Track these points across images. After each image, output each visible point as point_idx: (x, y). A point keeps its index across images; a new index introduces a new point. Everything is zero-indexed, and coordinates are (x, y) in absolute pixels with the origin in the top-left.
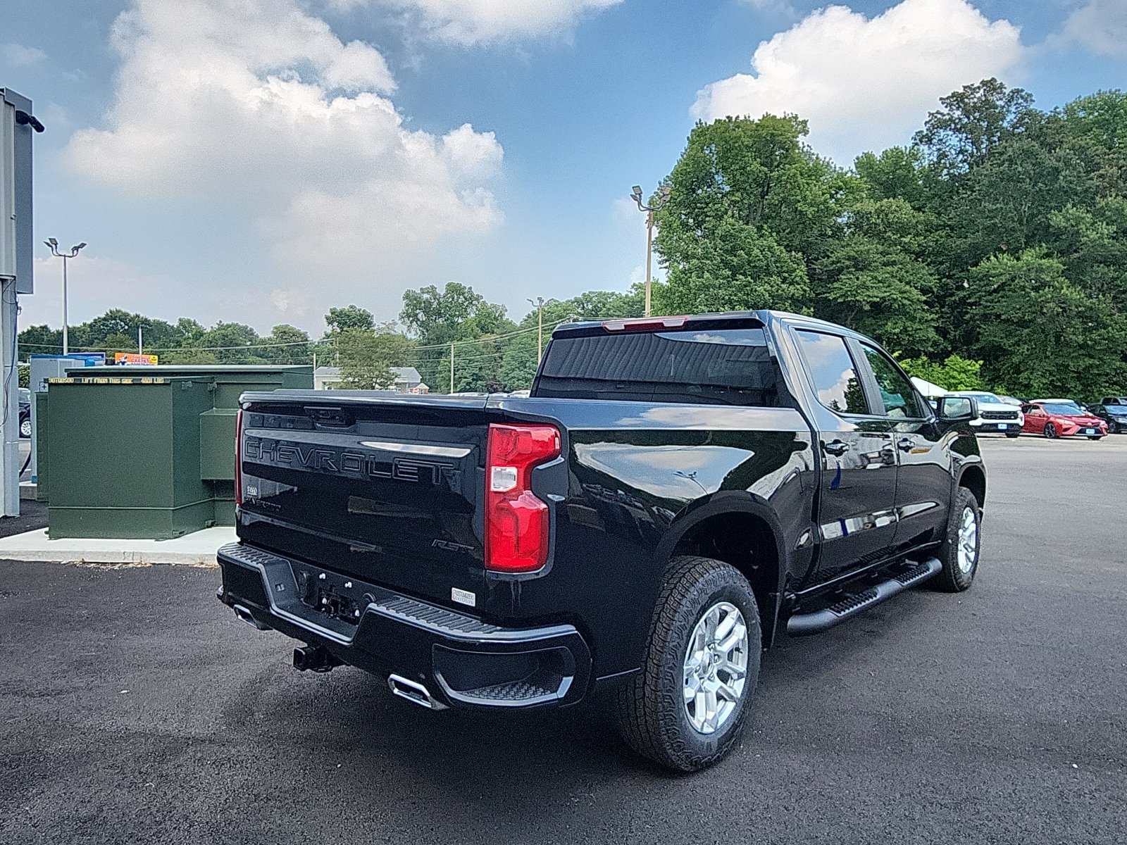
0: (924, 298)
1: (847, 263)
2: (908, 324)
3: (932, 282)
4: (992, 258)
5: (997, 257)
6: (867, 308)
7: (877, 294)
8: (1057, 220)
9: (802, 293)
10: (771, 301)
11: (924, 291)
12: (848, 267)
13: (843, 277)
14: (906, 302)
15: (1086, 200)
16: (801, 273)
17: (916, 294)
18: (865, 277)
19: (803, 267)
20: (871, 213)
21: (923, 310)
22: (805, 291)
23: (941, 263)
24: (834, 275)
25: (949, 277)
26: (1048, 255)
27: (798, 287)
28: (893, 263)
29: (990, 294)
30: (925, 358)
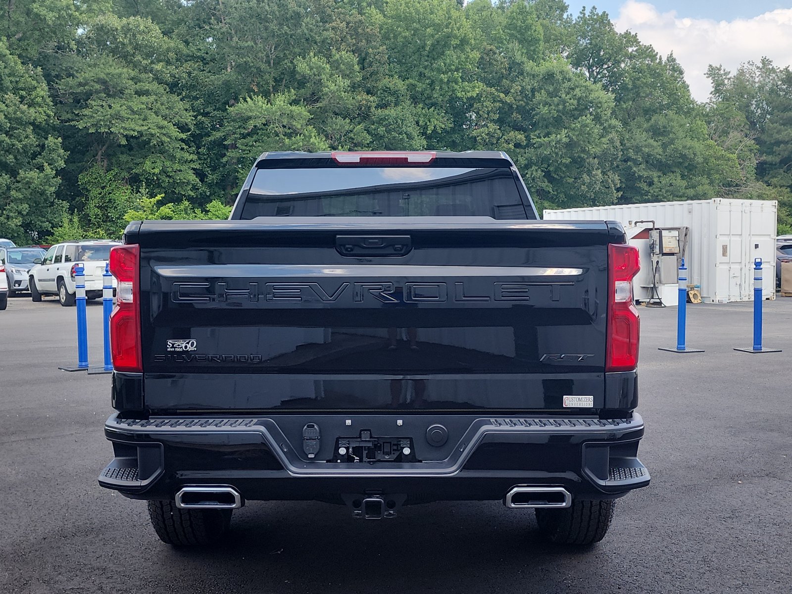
0: (184, 136)
1: (97, 86)
2: (168, 163)
3: (188, 118)
4: (248, 99)
5: (251, 98)
6: (124, 142)
7: (135, 127)
8: (302, 66)
9: (46, 118)
10: (9, 125)
11: (183, 128)
12: (97, 92)
13: (93, 103)
14: (166, 139)
15: (325, 50)
16: (42, 93)
17: (175, 132)
18: (118, 105)
19: (44, 85)
20: (117, 29)
21: (182, 149)
22: (49, 116)
23: (196, 98)
24: (80, 100)
25: (206, 115)
26: (295, 102)
27: (40, 109)
28: (147, 93)
29: (244, 136)
30: (187, 203)
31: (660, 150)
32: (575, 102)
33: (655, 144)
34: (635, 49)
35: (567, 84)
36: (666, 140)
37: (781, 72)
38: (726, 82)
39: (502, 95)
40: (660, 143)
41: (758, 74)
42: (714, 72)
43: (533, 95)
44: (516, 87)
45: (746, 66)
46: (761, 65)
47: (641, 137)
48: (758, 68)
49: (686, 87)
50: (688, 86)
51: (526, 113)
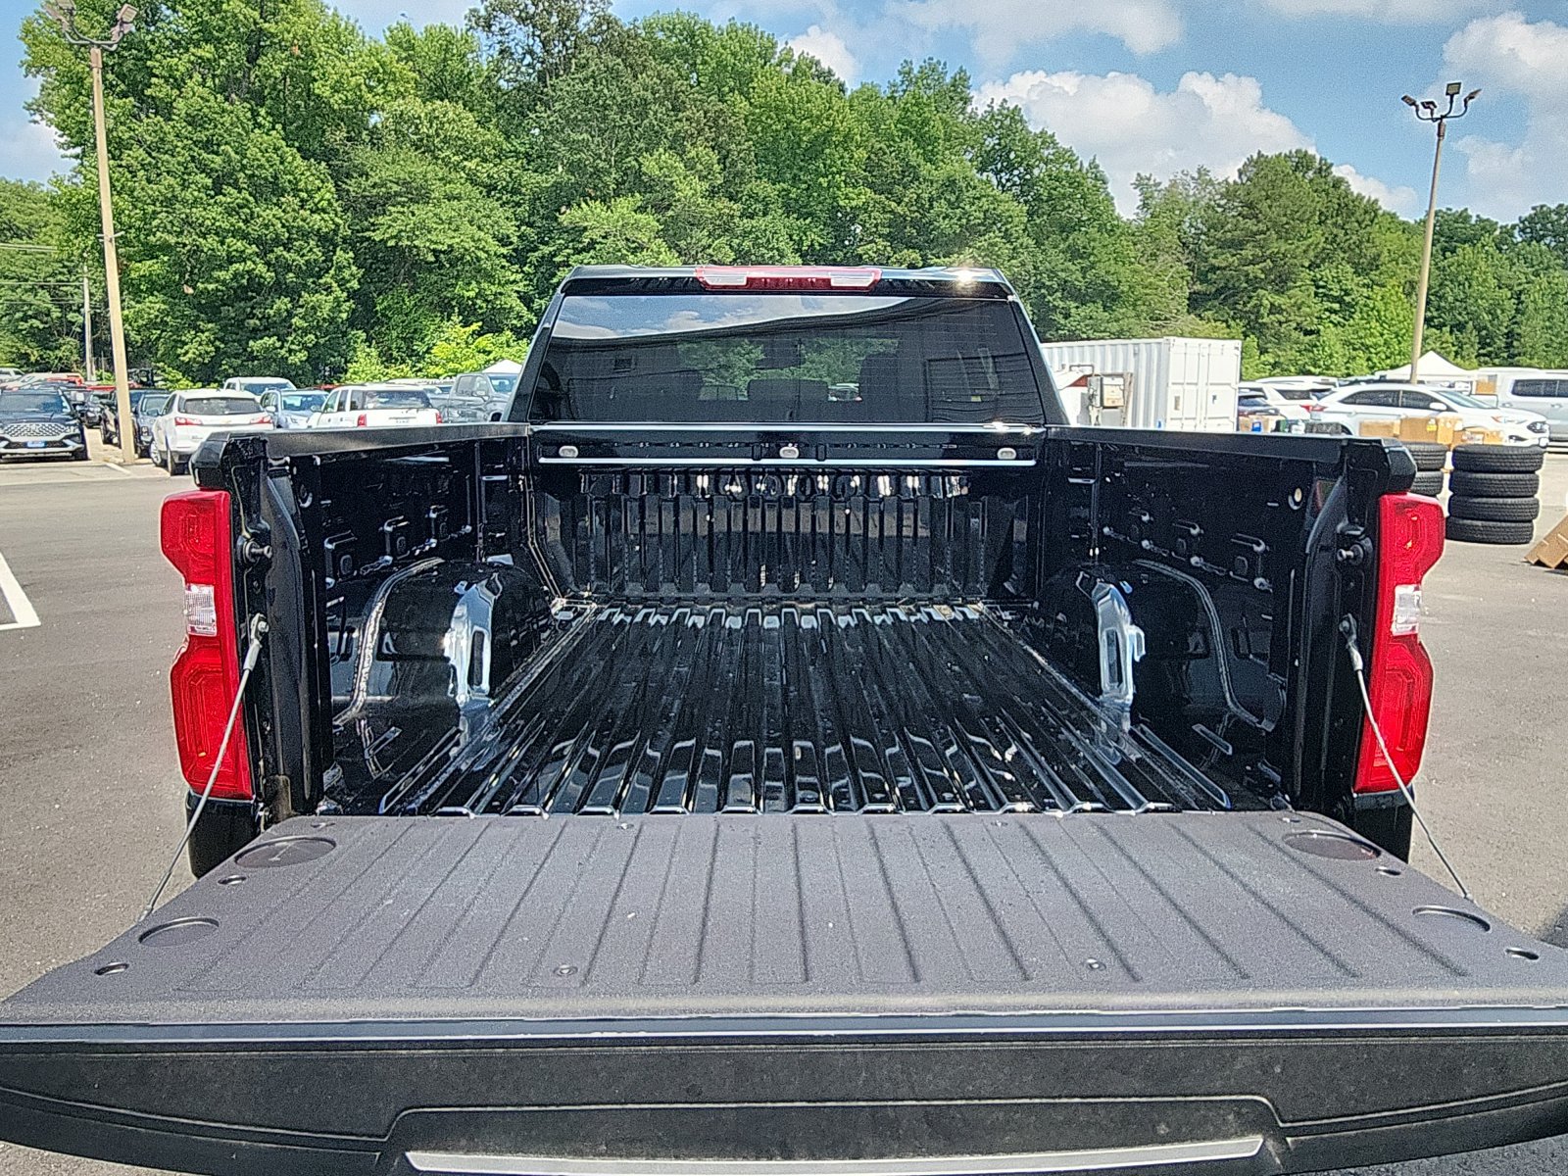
0: (504, 251)
1: (396, 188)
2: (485, 285)
3: (510, 229)
4: (583, 205)
5: (587, 204)
6: (431, 258)
7: (445, 240)
8: (650, 165)
9: (333, 227)
10: (287, 235)
11: (504, 241)
12: (397, 194)
13: (393, 209)
14: (483, 255)
15: (677, 145)
16: (328, 196)
17: (494, 247)
18: (422, 211)
19: (330, 185)
20: (419, 118)
21: (503, 267)
22: (337, 225)
23: (518, 205)
24: (375, 206)
25: (530, 225)
26: (641, 209)
27: (326, 216)
28: (458, 198)
29: (578, 252)
30: (508, 333)
31: (1079, 275)
32: (982, 215)
33: (1073, 268)
34: (1051, 152)
35: (972, 193)
36: (1086, 263)
37: (1219, 184)
38: (1156, 194)
39: (894, 204)
40: (1079, 267)
41: (1193, 185)
42: (1141, 183)
43: (931, 205)
44: (910, 194)
45: (1180, 175)
46: (1196, 176)
47: (1056, 259)
48: (1193, 178)
49: (1109, 199)
50: (1112, 199)
51: (923, 228)
